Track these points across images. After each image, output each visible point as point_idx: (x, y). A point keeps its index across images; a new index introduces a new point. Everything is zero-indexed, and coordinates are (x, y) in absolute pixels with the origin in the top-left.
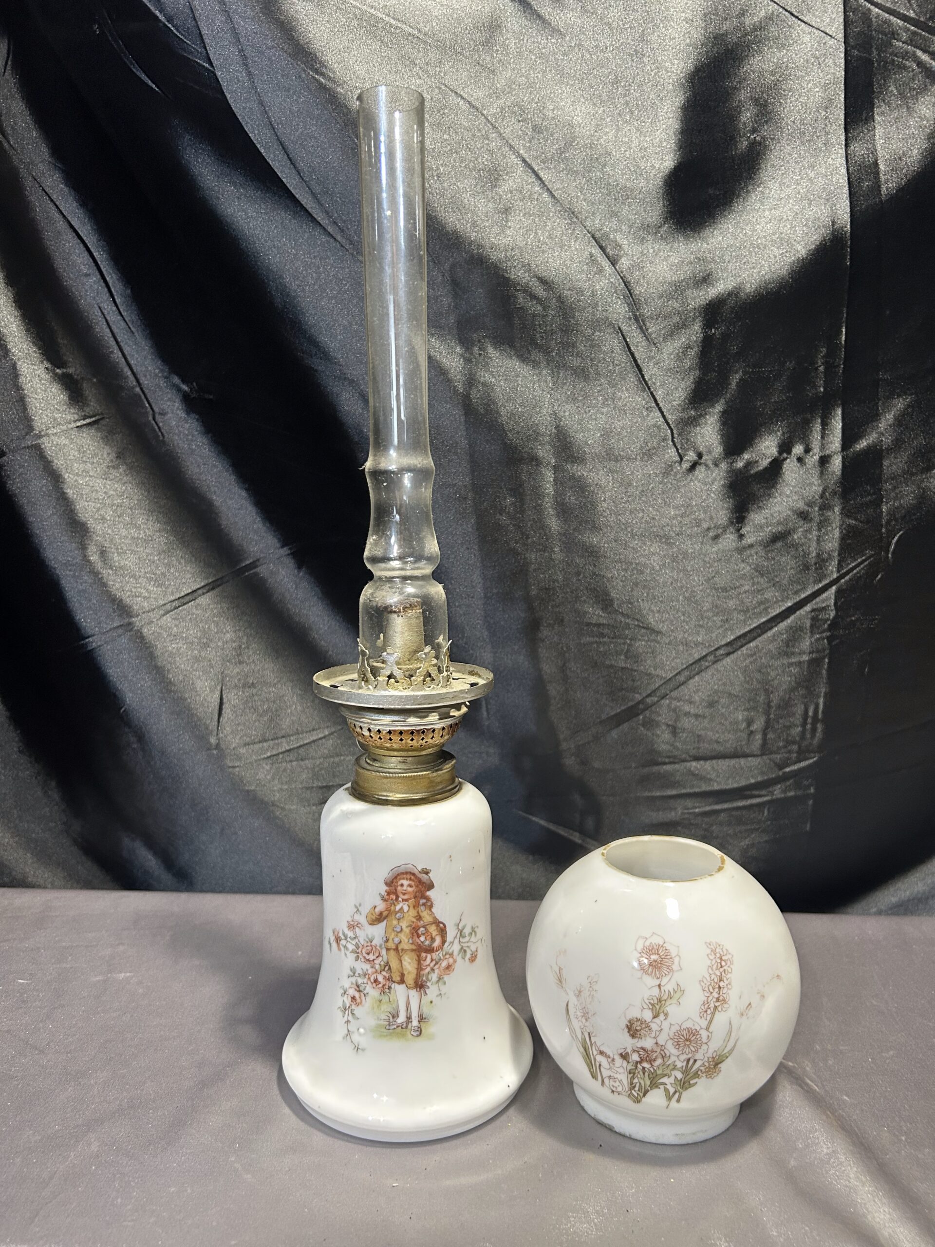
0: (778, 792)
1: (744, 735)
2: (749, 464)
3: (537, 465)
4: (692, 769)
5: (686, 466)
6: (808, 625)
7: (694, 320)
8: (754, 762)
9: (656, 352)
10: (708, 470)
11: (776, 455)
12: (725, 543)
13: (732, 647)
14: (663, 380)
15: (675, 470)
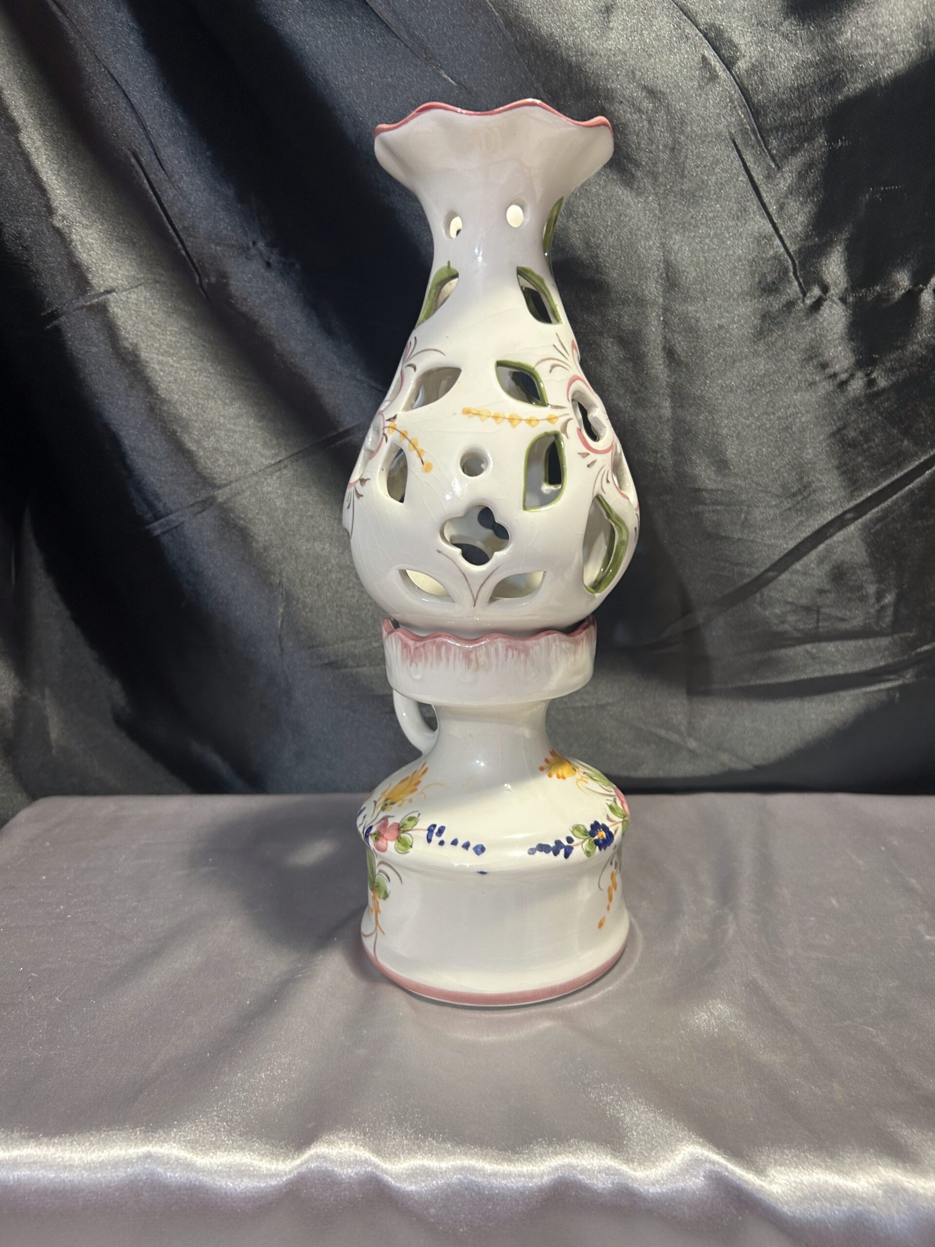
0: (909, 677)
1: (872, 611)
2: (879, 297)
3: (642, 307)
4: (814, 651)
5: (808, 302)
7: (819, 131)
8: (884, 641)
9: (776, 170)
10: (834, 306)
11: (911, 287)
12: (854, 389)
13: (860, 510)
14: (784, 203)
15: (797, 308)
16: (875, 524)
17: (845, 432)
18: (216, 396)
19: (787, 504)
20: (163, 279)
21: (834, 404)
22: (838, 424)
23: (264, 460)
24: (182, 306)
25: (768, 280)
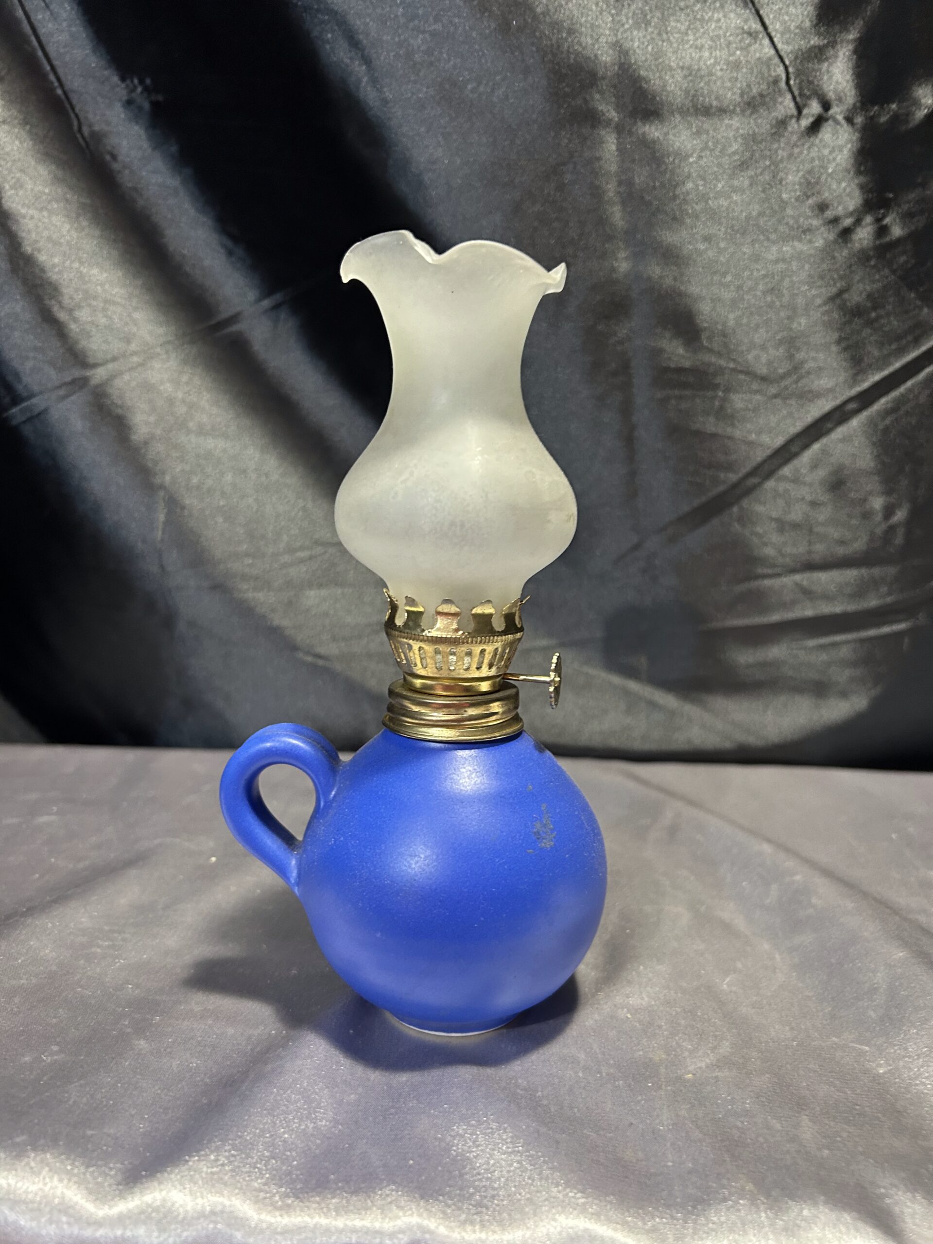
1: (879, 531)
2: (896, 119)
3: (593, 127)
4: (805, 583)
5: (805, 122)
8: (891, 571)
10: (838, 127)
12: (860, 239)
13: (866, 399)
15: (790, 129)
16: (883, 419)
17: (846, 296)
19: (773, 390)
21: (834, 258)
22: (838, 285)
25: (754, 91)
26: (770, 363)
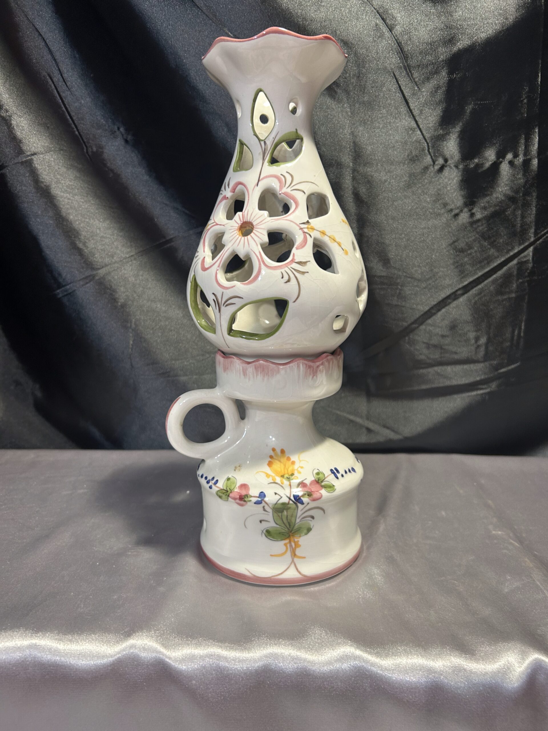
0: (494, 386)
1: (473, 348)
2: (478, 166)
3: (341, 168)
5: (437, 167)
6: (515, 273)
7: (443, 68)
8: (480, 366)
9: (418, 91)
10: (452, 170)
11: (495, 160)
12: (462, 219)
13: (466, 289)
14: (422, 110)
15: (430, 170)
16: (474, 298)
17: (456, 244)
18: (95, 217)
19: (424, 285)
20: (65, 148)
21: (451, 227)
22: (453, 239)
23: (122, 255)
24: (76, 164)
25: (413, 154)
26: (422, 273)
